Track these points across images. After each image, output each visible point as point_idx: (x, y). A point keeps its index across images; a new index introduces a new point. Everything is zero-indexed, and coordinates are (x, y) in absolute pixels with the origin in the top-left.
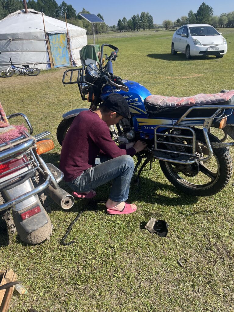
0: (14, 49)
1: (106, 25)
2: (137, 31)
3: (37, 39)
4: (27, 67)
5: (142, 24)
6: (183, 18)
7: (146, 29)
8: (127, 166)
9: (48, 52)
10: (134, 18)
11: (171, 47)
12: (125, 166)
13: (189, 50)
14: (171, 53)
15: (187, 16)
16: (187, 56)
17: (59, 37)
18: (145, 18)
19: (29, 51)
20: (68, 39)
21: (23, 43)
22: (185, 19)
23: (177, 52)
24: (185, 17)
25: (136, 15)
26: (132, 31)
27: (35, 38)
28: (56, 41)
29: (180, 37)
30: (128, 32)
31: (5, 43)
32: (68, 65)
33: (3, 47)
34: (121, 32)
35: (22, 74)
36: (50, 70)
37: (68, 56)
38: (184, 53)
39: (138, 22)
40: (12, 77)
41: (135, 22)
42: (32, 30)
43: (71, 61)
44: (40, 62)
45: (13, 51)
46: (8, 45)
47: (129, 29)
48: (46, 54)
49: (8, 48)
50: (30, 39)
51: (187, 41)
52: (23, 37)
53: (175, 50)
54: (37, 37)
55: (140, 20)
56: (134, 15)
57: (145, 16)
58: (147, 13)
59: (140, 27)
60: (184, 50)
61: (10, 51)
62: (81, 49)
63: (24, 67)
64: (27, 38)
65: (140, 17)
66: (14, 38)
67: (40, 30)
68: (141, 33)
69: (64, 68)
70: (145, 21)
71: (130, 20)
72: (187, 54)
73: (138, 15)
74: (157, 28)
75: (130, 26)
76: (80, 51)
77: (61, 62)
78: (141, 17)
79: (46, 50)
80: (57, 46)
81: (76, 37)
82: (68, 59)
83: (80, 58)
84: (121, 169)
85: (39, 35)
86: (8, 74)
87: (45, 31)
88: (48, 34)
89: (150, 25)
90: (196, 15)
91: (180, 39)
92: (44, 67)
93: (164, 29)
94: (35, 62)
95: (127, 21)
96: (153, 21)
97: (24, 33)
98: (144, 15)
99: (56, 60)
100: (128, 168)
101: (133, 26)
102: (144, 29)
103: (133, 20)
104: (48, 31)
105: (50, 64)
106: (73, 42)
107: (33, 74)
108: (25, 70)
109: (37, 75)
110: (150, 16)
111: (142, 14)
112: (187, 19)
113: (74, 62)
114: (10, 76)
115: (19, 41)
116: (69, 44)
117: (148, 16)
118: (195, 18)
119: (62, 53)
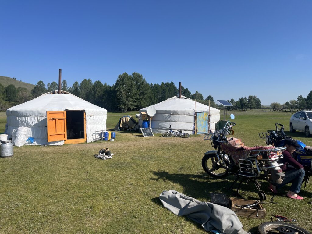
0: (172, 120)
1: (216, 104)
2: (245, 110)
3: (189, 115)
4: (180, 132)
5: (250, 105)
6: (292, 102)
7: (253, 109)
8: (302, 172)
9: (195, 123)
10: (242, 100)
11: (289, 127)
12: (301, 172)
13: (309, 130)
14: (290, 131)
15: (296, 100)
16: (307, 134)
17: (203, 114)
18: (253, 100)
19: (182, 122)
20: (209, 116)
21: (179, 117)
22: (294, 102)
23: (296, 131)
24: (295, 101)
25: (244, 98)
26: (239, 110)
27: (188, 114)
28: (201, 116)
29: (299, 119)
30: (236, 111)
31: (167, 116)
32: (207, 133)
33: (166, 118)
34: (228, 110)
35: (177, 136)
36: (194, 135)
37: (207, 127)
38: (303, 131)
39: (246, 103)
40: (170, 137)
41: (243, 103)
42: (187, 109)
43: (209, 130)
44: (188, 129)
45: (171, 121)
46: (169, 117)
47: (237, 108)
48: (193, 125)
49: (169, 119)
50: (184, 115)
51: (305, 123)
52: (180, 113)
53: (294, 129)
54: (189, 114)
55: (248, 102)
56: (242, 98)
57: (253, 98)
58: (255, 96)
59: (248, 107)
60: (304, 129)
61: (170, 121)
62: (216, 123)
63: (178, 132)
64: (183, 114)
65: (247, 99)
66: (175, 113)
67: (192, 110)
68: (248, 112)
69: (203, 134)
70: (253, 103)
71: (238, 102)
72: (306, 133)
73: (246, 98)
74: (264, 109)
75: (238, 106)
76: (216, 124)
77: (202, 130)
78: (249, 100)
79: (193, 122)
80: (201, 120)
81: (214, 115)
82: (207, 129)
83: (215, 128)
84: (299, 173)
85: (190, 113)
86: (168, 135)
87: (195, 110)
88: (196, 113)
89: (257, 106)
90: (306, 99)
91: (299, 121)
92: (190, 133)
93: (273, 110)
94: (185, 129)
95: (235, 102)
96: (261, 103)
97: (182, 111)
98: (251, 98)
99: (199, 129)
100: (303, 173)
101: (240, 106)
102: (251, 109)
103: (241, 101)
104: (197, 110)
105: (194, 131)
106: (212, 118)
107: (184, 137)
108: (179, 134)
109: (187, 138)
110: (258, 99)
111: (249, 97)
112: (296, 102)
113: (211, 131)
114: (169, 137)
115: (177, 115)
116: (209, 119)
117: (255, 99)
118: (306, 102)
119: (204, 125)
